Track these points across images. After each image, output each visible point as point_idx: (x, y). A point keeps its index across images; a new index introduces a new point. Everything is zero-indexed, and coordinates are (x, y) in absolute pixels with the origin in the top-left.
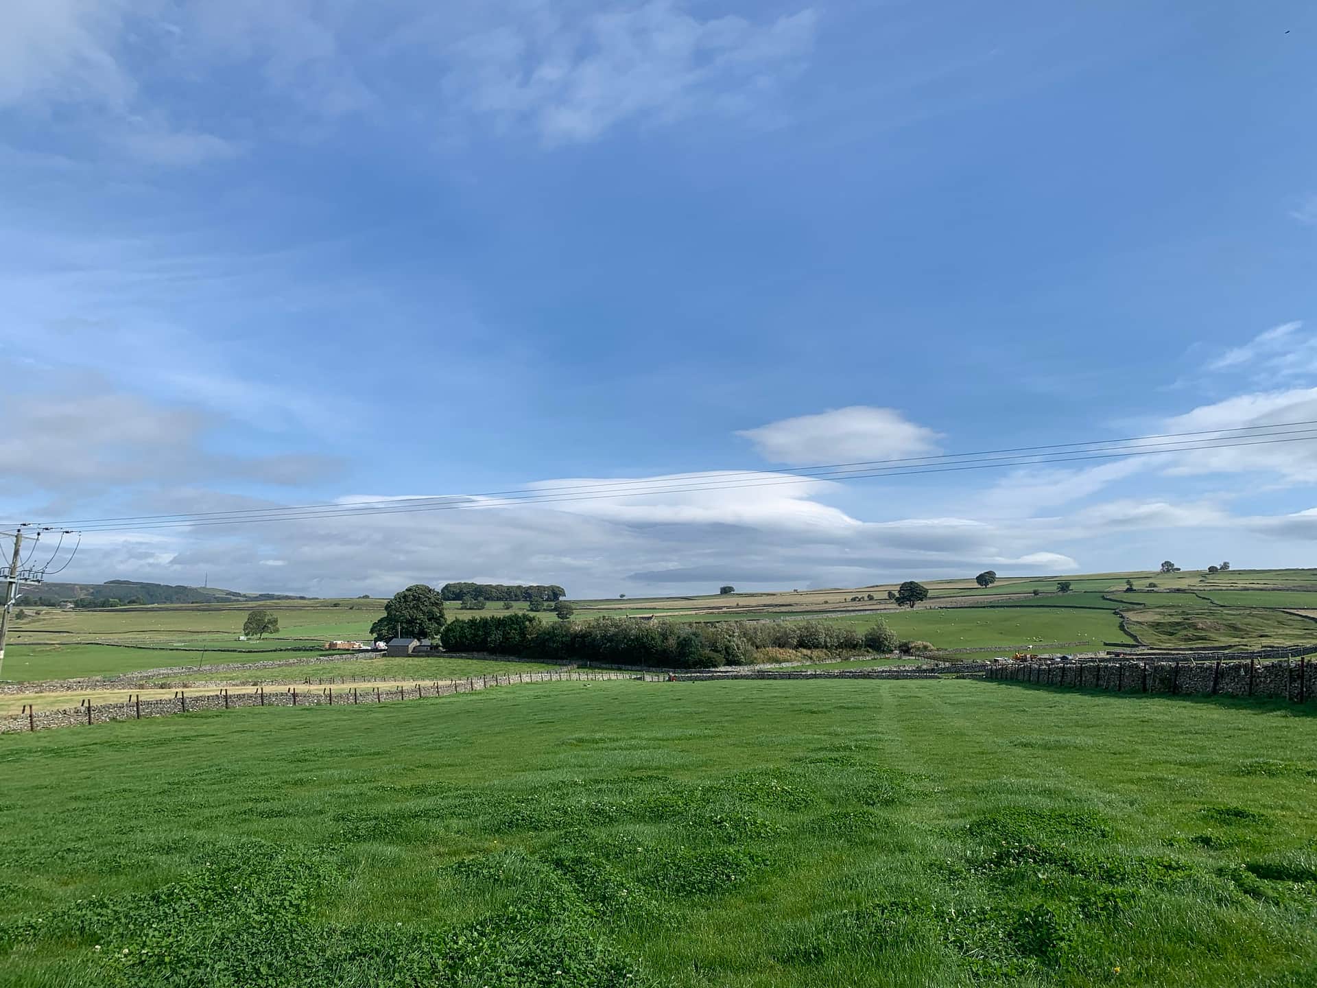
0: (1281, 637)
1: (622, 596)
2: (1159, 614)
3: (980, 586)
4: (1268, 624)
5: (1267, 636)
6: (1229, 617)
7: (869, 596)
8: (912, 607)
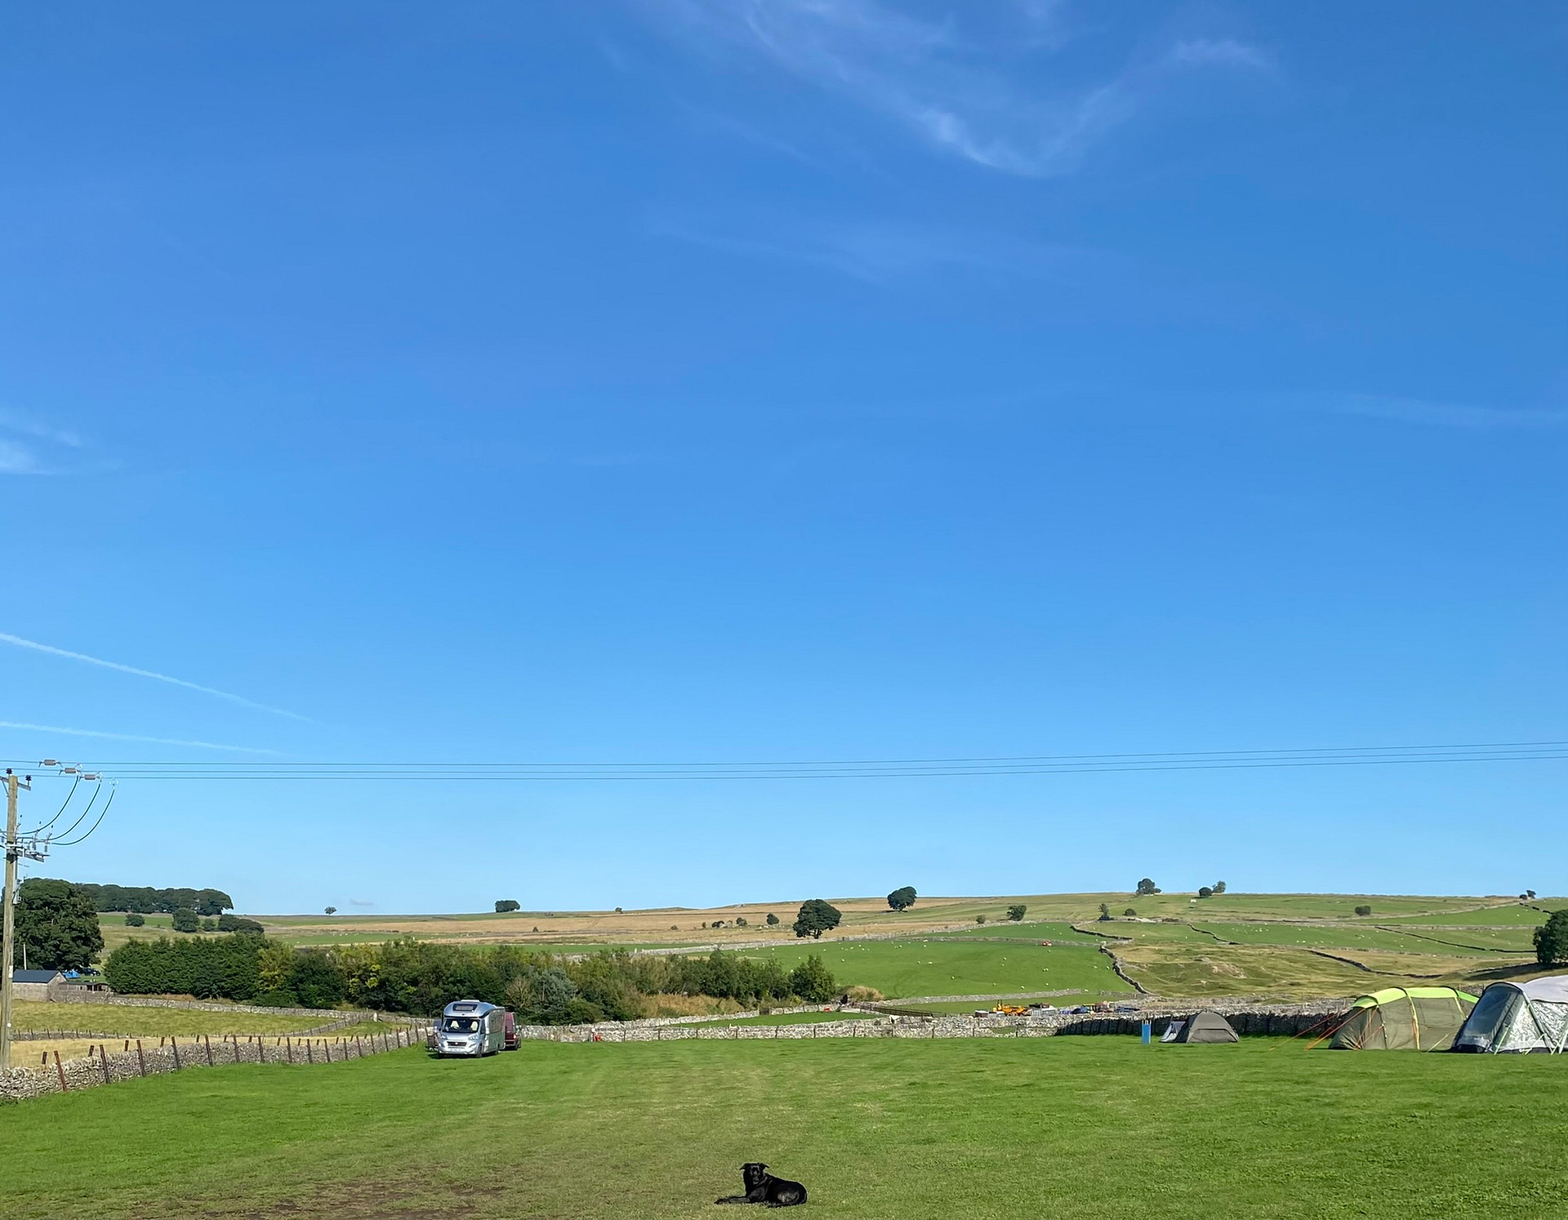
0: (1316, 985)
1: (330, 910)
2: (1159, 952)
3: (892, 909)
4: (1296, 968)
5: (1299, 984)
6: (1248, 959)
7: (739, 920)
8: (816, 937)
